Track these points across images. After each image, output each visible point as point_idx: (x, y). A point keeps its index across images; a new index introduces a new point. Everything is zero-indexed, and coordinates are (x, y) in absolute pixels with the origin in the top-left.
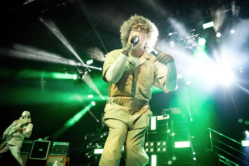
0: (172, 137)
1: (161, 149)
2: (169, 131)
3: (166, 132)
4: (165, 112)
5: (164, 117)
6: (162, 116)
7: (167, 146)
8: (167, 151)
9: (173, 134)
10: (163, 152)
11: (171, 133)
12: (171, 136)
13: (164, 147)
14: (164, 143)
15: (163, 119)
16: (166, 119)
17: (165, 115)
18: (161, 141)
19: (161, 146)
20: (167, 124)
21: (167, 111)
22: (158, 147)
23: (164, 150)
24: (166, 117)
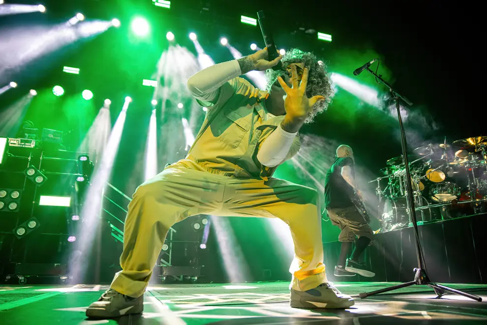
0: (35, 185)
1: (6, 205)
2: (31, 172)
3: (24, 172)
4: (27, 133)
5: (23, 143)
6: (19, 139)
7: (20, 201)
8: (19, 210)
9: (39, 180)
10: (8, 211)
11: (35, 176)
12: (36, 182)
13: (14, 200)
14: (16, 195)
15: (19, 146)
16: (26, 147)
17: (26, 139)
18: (7, 189)
19: (6, 199)
20: (30, 158)
23: (13, 206)
24: (29, 144)
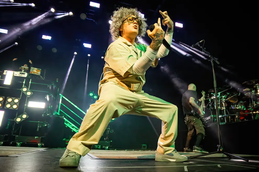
0: (27, 96)
1: (12, 106)
2: (25, 90)
3: (21, 90)
4: (23, 69)
5: (21, 75)
6: (19, 72)
7: (19, 104)
8: (18, 109)
9: (29, 93)
10: (12, 109)
11: (27, 91)
12: (27, 94)
13: (15, 104)
14: (16, 101)
15: (19, 76)
16: (22, 76)
17: (22, 72)
18: (12, 98)
19: (12, 102)
20: (24, 82)
21: (26, 69)
22: (8, 103)
23: (15, 107)
24: (24, 75)
